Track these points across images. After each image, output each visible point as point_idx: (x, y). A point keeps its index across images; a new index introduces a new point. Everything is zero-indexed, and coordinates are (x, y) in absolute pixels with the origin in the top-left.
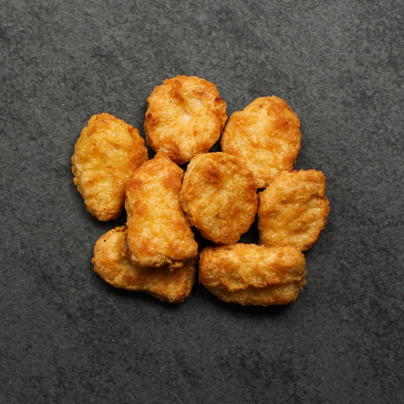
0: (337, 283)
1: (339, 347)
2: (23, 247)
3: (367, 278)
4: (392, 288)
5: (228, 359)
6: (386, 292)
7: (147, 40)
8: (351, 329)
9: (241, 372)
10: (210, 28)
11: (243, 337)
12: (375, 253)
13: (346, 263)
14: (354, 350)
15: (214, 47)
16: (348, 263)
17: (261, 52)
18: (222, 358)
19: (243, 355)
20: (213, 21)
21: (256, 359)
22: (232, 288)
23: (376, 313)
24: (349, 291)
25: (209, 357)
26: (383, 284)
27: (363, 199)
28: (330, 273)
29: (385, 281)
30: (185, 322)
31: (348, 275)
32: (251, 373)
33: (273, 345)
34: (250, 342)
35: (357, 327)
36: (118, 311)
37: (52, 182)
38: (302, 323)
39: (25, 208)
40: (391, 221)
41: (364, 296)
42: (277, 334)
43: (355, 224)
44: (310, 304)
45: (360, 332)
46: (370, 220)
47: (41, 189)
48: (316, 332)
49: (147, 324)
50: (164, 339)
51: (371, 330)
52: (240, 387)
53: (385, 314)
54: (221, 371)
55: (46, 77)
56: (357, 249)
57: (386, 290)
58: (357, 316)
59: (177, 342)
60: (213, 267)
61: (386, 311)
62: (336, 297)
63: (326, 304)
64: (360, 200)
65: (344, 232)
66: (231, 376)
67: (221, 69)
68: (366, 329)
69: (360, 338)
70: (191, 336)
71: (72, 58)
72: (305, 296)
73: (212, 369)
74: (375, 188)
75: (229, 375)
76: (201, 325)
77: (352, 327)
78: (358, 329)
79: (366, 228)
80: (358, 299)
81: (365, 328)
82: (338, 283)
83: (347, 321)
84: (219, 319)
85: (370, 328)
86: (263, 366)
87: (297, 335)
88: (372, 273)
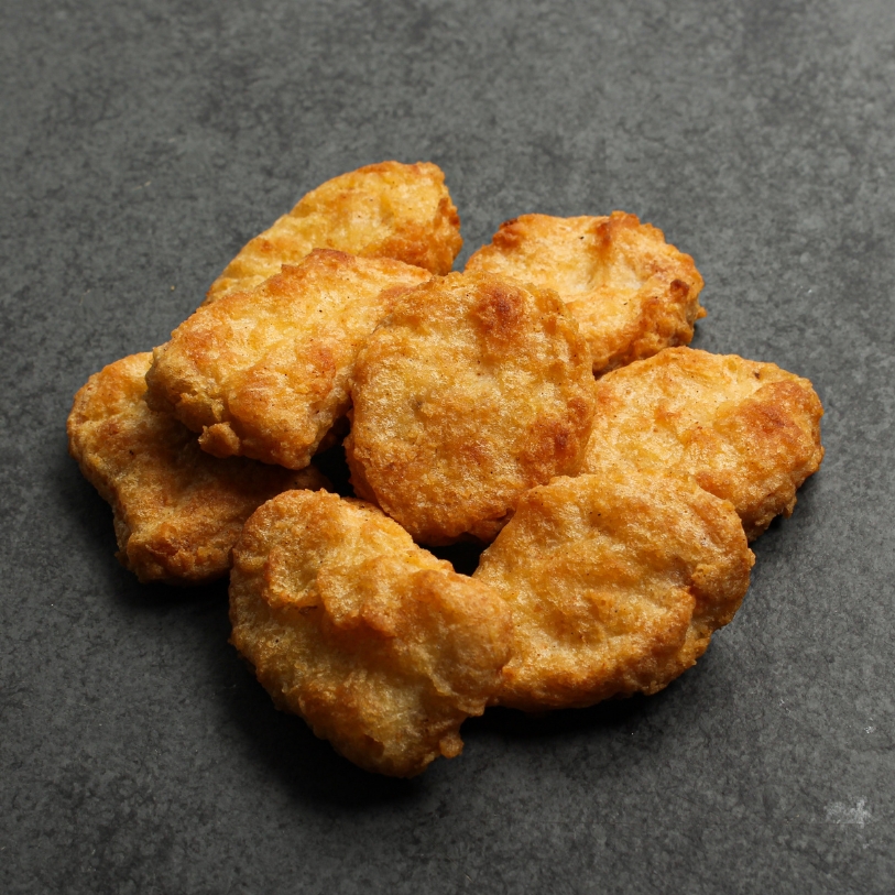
0: (531, 863)
2: (22, 295)
5: (93, 794)
7: (662, 184)
9: (83, 847)
10: (807, 245)
11: (181, 781)
12: (701, 880)
13: (602, 841)
15: (781, 276)
16: (607, 844)
17: (869, 344)
18: (83, 780)
19: (132, 815)
20: (828, 240)
21: (148, 851)
22: (276, 589)
25: (62, 753)
27: (799, 750)
28: (538, 828)
30: (108, 646)
31: (580, 870)
32: (97, 868)
33: (223, 856)
34: (183, 806)
36: (21, 518)
37: (207, 248)
38: (345, 870)
39: (109, 248)
40: (821, 848)
42: (258, 843)
43: (721, 782)
44: (412, 850)
46: (769, 805)
47: (176, 242)
49: (36, 587)
50: (29, 640)
52: (37, 874)
54: (46, 805)
55: (412, 116)
56: (666, 836)
59: (43, 667)
60: (289, 510)
64: (789, 747)
65: (675, 778)
66: (50, 834)
67: (753, 314)
70: (83, 683)
71: (493, 122)
72: (423, 824)
73: (35, 781)
74: (854, 751)
75: (49, 828)
76: (133, 680)
79: (739, 811)
82: (533, 868)
84: (182, 702)
86: (142, 878)
87: (300, 885)
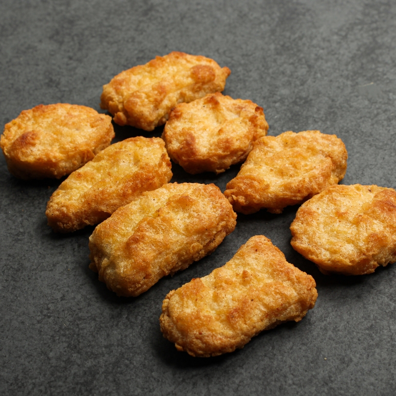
1: (6, 370)
3: (123, 346)
4: (128, 378)
6: (118, 375)
8: (40, 368)
14: (11, 388)
23: (82, 381)
24: (90, 338)
26: (127, 366)
29: (132, 366)
35: (48, 373)
41: (96, 356)
45: (42, 380)
48: (12, 337)
51: (53, 389)
53: (86, 390)
57: (121, 373)
58: (63, 364)
61: (91, 389)
62: (74, 331)
63: (57, 327)
68: (52, 383)
69: (34, 384)
77: (43, 368)
78: (44, 375)
80: (87, 353)
81: (52, 381)
83: (49, 359)
85: (54, 387)
88: (132, 348)
